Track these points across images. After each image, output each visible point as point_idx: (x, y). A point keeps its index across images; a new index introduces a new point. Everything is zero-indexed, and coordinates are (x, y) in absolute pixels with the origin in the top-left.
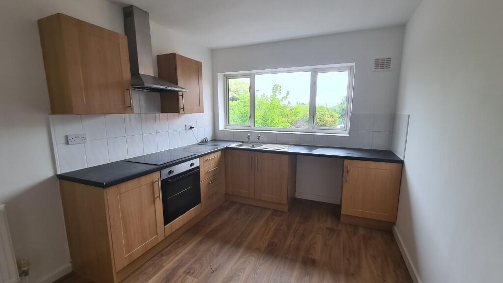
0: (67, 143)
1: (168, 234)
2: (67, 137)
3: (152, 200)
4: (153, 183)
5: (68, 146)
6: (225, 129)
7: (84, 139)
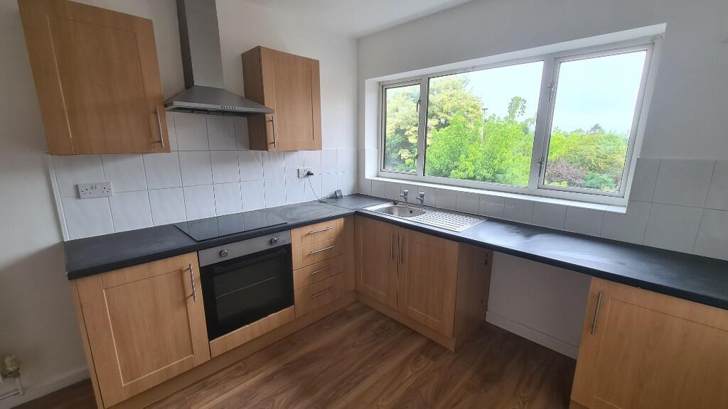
0: (78, 196)
1: (216, 353)
2: (77, 187)
3: (181, 298)
4: (181, 273)
5: (79, 200)
6: (378, 176)
7: (106, 190)
